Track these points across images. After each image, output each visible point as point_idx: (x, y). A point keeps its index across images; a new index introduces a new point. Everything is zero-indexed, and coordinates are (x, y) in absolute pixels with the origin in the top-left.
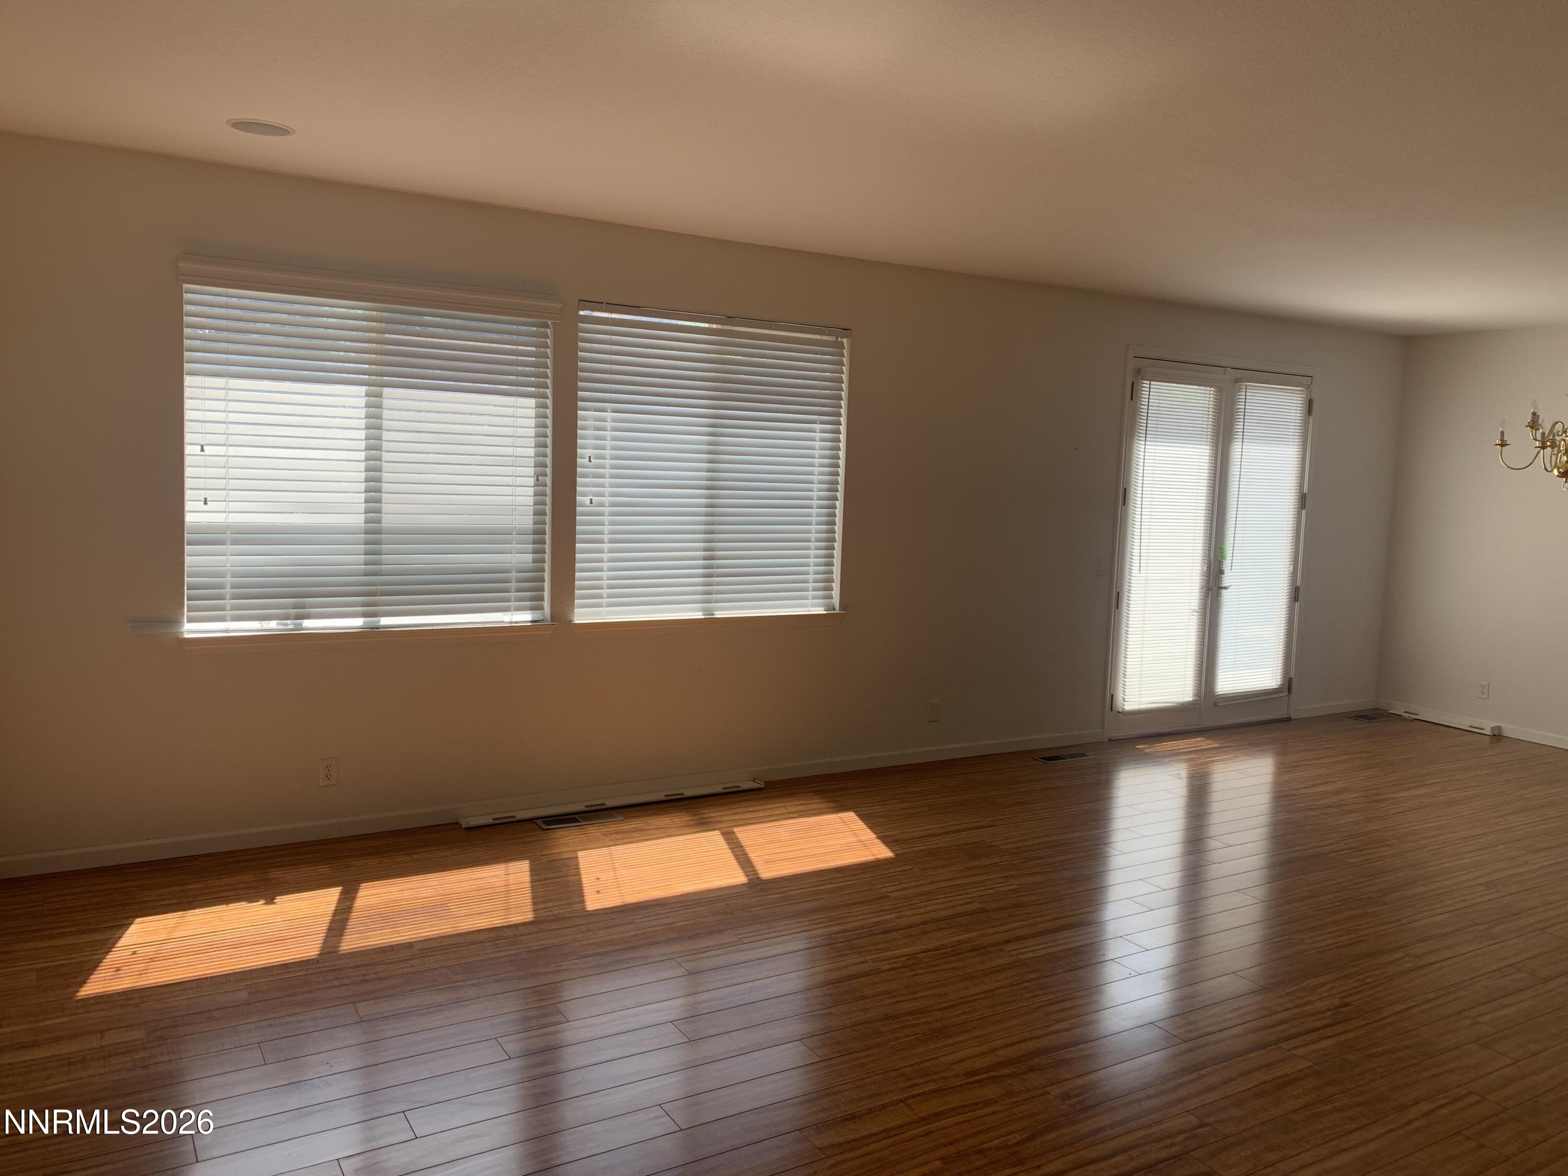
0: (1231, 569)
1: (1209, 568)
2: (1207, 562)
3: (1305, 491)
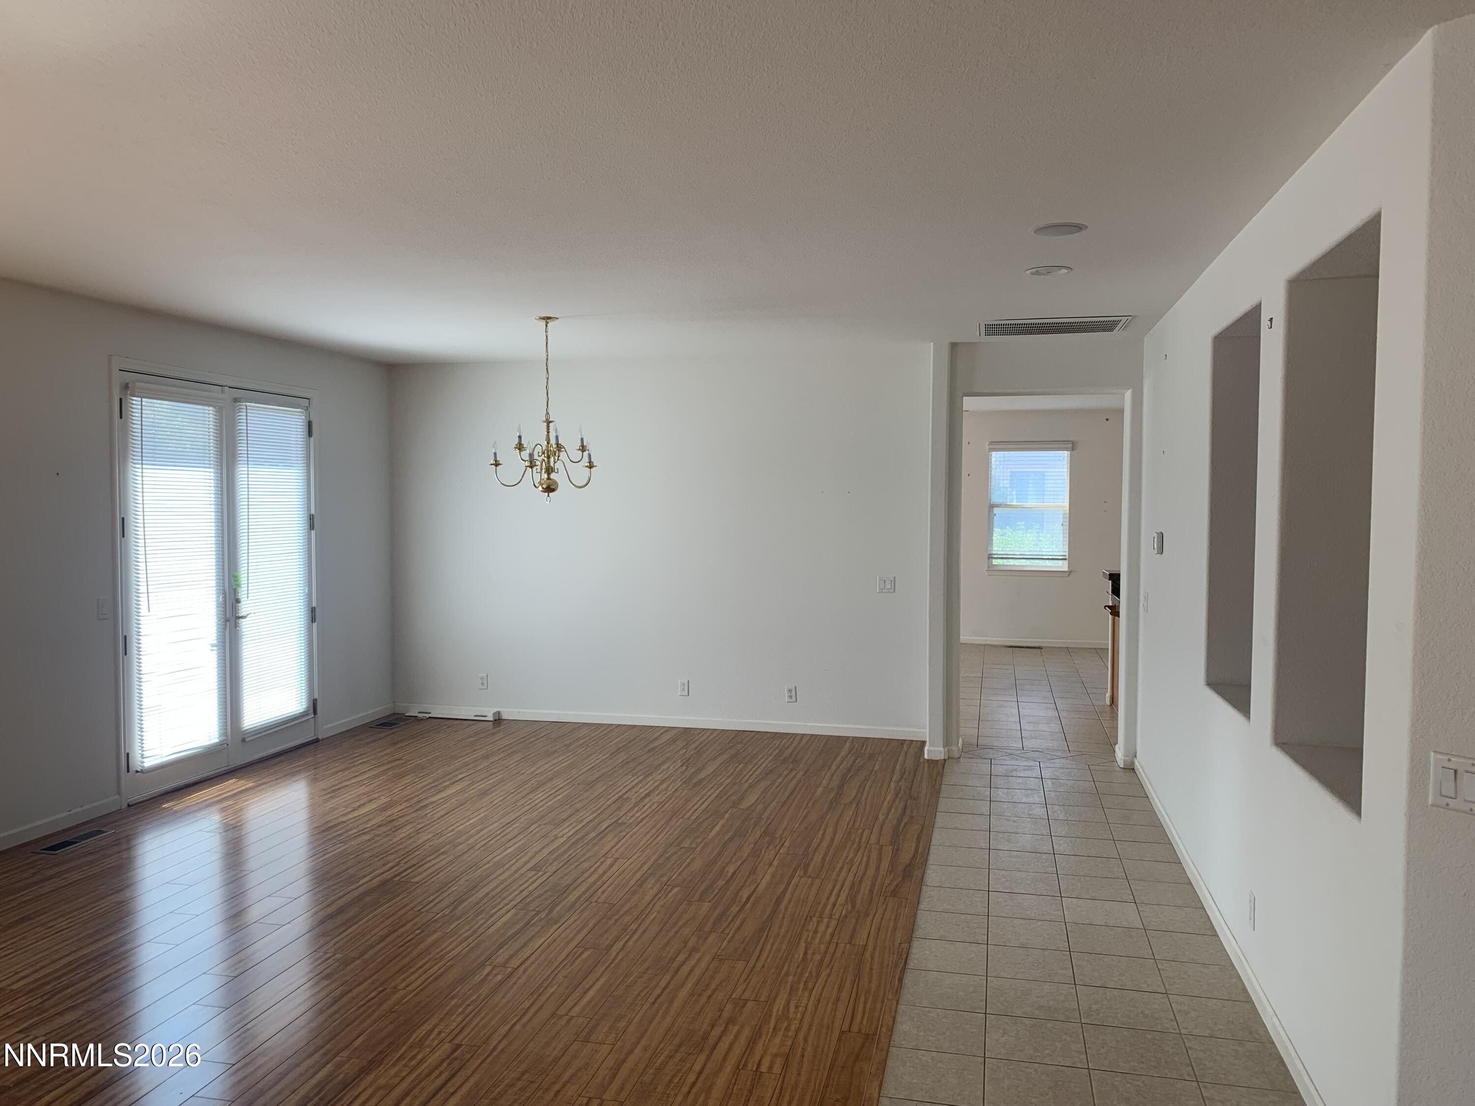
0: (248, 597)
1: (225, 598)
2: (222, 592)
3: (313, 512)
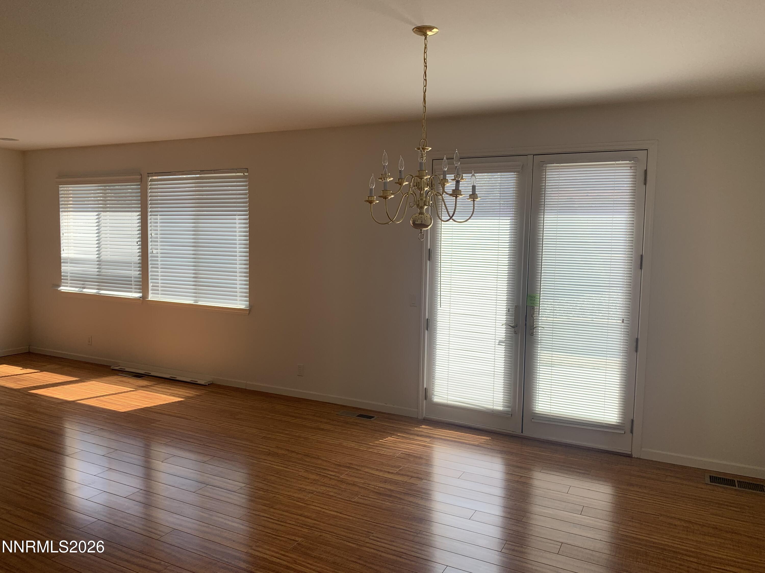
2: (513, 306)
3: (642, 253)
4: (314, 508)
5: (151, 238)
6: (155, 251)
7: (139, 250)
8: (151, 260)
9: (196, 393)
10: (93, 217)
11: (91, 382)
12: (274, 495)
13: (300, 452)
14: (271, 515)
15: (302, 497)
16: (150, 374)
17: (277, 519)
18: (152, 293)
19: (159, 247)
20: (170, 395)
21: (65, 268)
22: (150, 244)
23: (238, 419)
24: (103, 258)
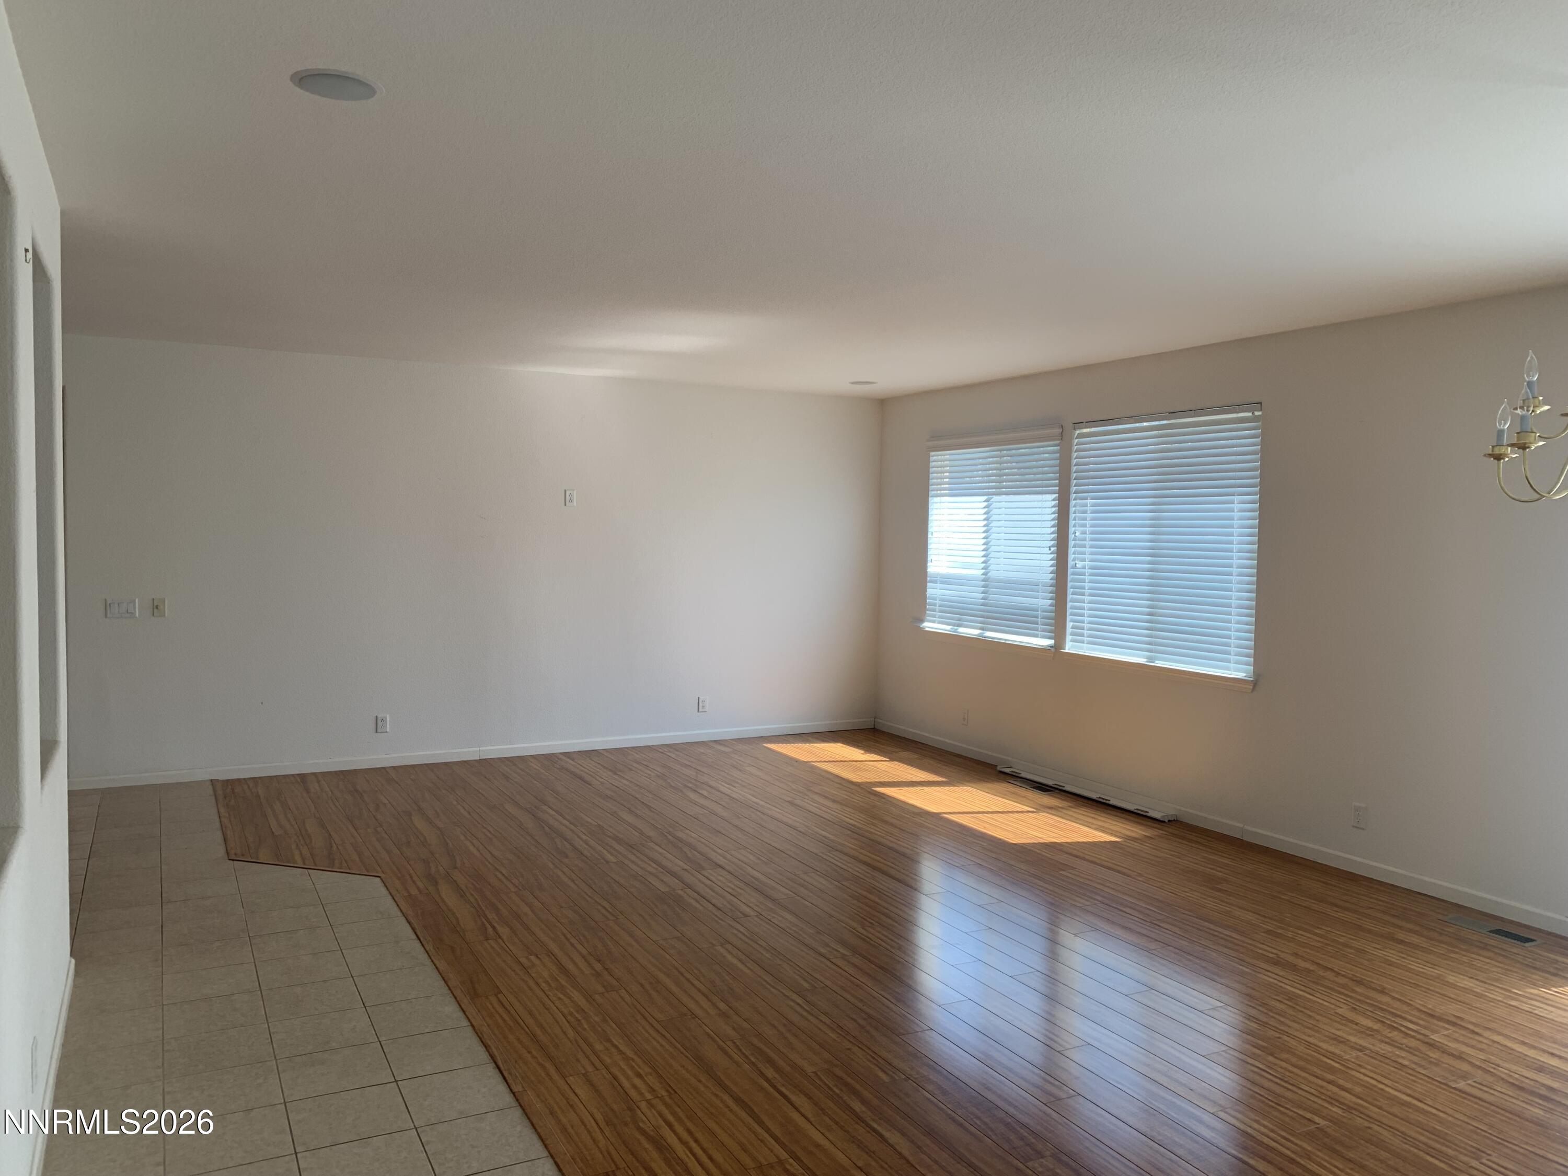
4: (1362, 1077)
5: (1074, 540)
6: (1079, 564)
7: (1053, 562)
8: (1073, 580)
9: (1144, 833)
10: (979, 504)
11: (965, 788)
12: (1278, 1035)
13: (1344, 973)
14: (1268, 1067)
15: (1337, 1051)
16: (1063, 788)
17: (1280, 1077)
18: (1072, 641)
19: (1087, 556)
20: (1096, 829)
21: (933, 591)
22: (1071, 550)
23: (1219, 890)
24: (993, 574)
